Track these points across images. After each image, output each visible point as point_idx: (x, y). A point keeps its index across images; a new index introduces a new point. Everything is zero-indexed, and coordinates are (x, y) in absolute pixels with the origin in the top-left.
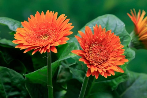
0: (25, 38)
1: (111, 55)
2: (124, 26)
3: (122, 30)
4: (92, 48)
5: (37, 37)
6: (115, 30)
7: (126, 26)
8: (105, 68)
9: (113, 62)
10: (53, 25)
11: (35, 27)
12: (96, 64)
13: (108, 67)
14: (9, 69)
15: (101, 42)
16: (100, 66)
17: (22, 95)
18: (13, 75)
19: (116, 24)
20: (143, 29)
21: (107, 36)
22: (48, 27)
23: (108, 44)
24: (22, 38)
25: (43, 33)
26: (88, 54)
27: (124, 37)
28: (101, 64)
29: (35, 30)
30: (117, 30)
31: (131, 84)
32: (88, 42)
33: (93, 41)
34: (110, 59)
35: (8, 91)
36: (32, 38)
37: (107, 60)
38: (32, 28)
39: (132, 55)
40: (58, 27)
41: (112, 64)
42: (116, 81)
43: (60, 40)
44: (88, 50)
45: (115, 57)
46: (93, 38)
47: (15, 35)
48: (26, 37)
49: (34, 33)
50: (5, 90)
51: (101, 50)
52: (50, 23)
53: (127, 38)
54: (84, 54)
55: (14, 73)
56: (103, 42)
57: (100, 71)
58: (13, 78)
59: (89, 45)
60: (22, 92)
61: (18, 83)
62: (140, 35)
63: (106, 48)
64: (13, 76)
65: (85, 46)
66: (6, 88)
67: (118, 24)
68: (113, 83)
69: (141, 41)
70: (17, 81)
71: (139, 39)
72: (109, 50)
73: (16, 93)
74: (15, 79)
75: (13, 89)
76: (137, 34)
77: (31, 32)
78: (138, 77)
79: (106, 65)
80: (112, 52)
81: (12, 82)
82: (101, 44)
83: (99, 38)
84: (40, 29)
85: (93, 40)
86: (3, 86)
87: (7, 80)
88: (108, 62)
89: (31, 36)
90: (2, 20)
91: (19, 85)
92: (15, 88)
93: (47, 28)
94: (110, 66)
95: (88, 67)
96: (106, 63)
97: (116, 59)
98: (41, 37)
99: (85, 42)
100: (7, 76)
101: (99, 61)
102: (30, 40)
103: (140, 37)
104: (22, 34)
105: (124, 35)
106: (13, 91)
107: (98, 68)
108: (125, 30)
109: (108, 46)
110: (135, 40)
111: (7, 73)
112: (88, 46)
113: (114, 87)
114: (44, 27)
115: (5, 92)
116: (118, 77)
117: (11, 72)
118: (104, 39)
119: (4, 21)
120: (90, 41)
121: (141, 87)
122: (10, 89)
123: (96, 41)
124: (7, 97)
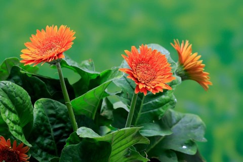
1: (158, 73)
2: (169, 54)
4: (139, 67)
7: (170, 54)
8: (153, 85)
9: (160, 80)
12: (143, 82)
13: (156, 84)
14: (53, 101)
15: (148, 62)
16: (148, 83)
17: (68, 127)
18: (57, 106)
20: (187, 58)
21: (153, 55)
23: (155, 63)
26: (135, 72)
28: (148, 81)
31: (178, 121)
32: (135, 61)
33: (140, 61)
34: (158, 78)
35: (53, 124)
37: (154, 78)
39: (178, 81)
41: (160, 82)
42: (163, 109)
44: (135, 68)
46: (140, 58)
50: (49, 122)
51: (148, 69)
53: (173, 65)
54: (132, 72)
55: (59, 104)
56: (150, 61)
57: (149, 88)
58: (57, 109)
59: (136, 63)
60: (68, 123)
61: (64, 114)
62: (185, 64)
63: (153, 67)
65: (132, 64)
66: (50, 120)
67: (163, 52)
68: (159, 111)
69: (186, 70)
70: (62, 112)
71: (184, 69)
72: (156, 69)
73: (61, 125)
74: (59, 110)
75: (57, 121)
76: (182, 63)
78: (184, 116)
79: (154, 82)
81: (57, 113)
83: (146, 57)
86: (48, 118)
87: (51, 112)
88: (156, 80)
91: (64, 116)
92: (60, 120)
94: (158, 83)
95: (137, 84)
97: (163, 76)
99: (132, 61)
100: (52, 108)
103: (185, 67)
106: (58, 123)
107: (146, 85)
108: (170, 58)
109: (155, 65)
110: (180, 70)
112: (135, 65)
113: (161, 115)
115: (50, 125)
116: (164, 104)
117: (55, 103)
118: (151, 58)
120: (137, 60)
121: (187, 125)
122: (55, 121)
123: (142, 60)
124: (52, 129)
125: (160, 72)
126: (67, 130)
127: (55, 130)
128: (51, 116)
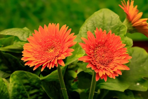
0: (33, 54)
3: (118, 22)
4: (96, 52)
5: (44, 51)
6: (111, 23)
8: (112, 69)
9: (118, 62)
10: (56, 37)
11: (40, 41)
12: (103, 67)
13: (114, 67)
14: (26, 72)
15: (103, 44)
16: (107, 67)
17: (41, 92)
18: (30, 76)
19: (112, 17)
22: (52, 39)
23: (111, 45)
24: (29, 54)
25: (48, 46)
26: (94, 59)
27: (120, 27)
28: (107, 65)
29: (40, 44)
30: (113, 23)
32: (92, 47)
33: (96, 45)
34: (115, 59)
35: (28, 90)
36: (39, 52)
37: (112, 60)
38: (38, 42)
40: (62, 38)
41: (118, 64)
43: (65, 52)
44: (93, 54)
45: (119, 57)
46: (96, 42)
47: (23, 52)
48: (33, 52)
49: (40, 46)
50: (25, 90)
51: (105, 52)
52: (53, 35)
53: (123, 28)
54: (90, 60)
56: (106, 44)
57: (108, 74)
58: (30, 79)
59: (93, 49)
60: (41, 89)
61: (36, 83)
63: (109, 49)
64: (30, 78)
65: (90, 52)
66: (26, 88)
67: (113, 17)
70: (34, 81)
71: (133, 26)
72: (112, 51)
73: (36, 91)
74: (32, 80)
75: (32, 88)
77: (37, 46)
80: (115, 52)
81: (30, 82)
82: (104, 46)
83: (102, 40)
84: (45, 42)
85: (96, 43)
86: (24, 86)
87: (25, 81)
88: (114, 62)
89: (38, 50)
90: (12, 32)
91: (37, 84)
92: (34, 87)
93: (51, 41)
94: (116, 66)
95: (96, 72)
96: (112, 64)
98: (47, 50)
99: (90, 48)
100: (25, 78)
101: (105, 63)
102: (38, 55)
104: (29, 51)
105: (120, 26)
106: (32, 90)
107: (106, 70)
111: (25, 75)
112: (92, 51)
114: (49, 40)
115: (26, 91)
117: (28, 74)
118: (106, 41)
119: (14, 33)
120: (93, 45)
122: (30, 88)
123: (99, 44)
124: (28, 95)
125: (116, 53)
126: (41, 94)
127: (31, 95)
128: (26, 84)
